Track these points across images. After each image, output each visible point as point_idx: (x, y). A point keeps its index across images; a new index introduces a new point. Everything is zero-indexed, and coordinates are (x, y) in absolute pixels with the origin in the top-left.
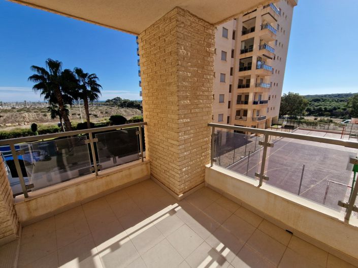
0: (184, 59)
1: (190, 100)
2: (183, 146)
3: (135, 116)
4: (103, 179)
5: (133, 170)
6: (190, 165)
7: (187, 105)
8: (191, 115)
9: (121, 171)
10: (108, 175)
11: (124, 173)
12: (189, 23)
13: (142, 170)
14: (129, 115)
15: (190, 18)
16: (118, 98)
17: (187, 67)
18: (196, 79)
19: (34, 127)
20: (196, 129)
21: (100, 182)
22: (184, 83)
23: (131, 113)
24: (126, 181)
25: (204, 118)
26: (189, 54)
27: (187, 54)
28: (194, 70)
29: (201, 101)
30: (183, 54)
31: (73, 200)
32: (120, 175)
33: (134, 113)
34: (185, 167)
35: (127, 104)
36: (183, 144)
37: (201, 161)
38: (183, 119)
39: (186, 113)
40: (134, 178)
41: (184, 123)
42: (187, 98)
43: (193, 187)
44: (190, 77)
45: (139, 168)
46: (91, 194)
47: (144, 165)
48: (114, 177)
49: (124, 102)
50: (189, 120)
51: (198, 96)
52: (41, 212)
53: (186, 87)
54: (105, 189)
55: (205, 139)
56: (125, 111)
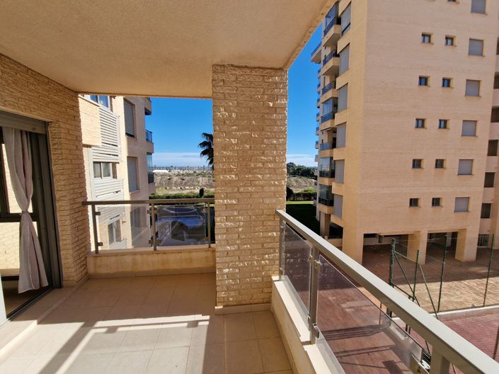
0: (224, 122)
1: (236, 175)
2: (225, 236)
3: (306, 189)
4: (160, 255)
5: (194, 255)
6: (239, 268)
7: (231, 181)
8: (238, 195)
9: (180, 252)
10: (165, 253)
11: (184, 255)
12: (233, 78)
13: (207, 257)
14: (300, 186)
15: (234, 72)
16: (291, 163)
17: (231, 132)
18: (248, 146)
19: (202, 191)
20: (250, 216)
21: (156, 258)
22: (225, 153)
23: (304, 184)
24: (185, 266)
25: (267, 201)
26: (234, 115)
27: (230, 116)
28: (244, 135)
29: (259, 176)
30: (223, 116)
31: (129, 269)
32: (178, 256)
33: (308, 184)
34: (228, 268)
35: (300, 172)
36: (224, 234)
37: (263, 267)
38: (223, 199)
39: (228, 191)
40: (196, 265)
41: (225, 205)
42: (231, 171)
43: (244, 302)
44: (237, 144)
45: (203, 254)
46: (145, 268)
47: (209, 253)
48: (172, 257)
49: (298, 170)
50: (234, 202)
51: (253, 169)
52: (103, 271)
53: (228, 157)
54: (161, 267)
55: (270, 234)
56: (296, 181)
